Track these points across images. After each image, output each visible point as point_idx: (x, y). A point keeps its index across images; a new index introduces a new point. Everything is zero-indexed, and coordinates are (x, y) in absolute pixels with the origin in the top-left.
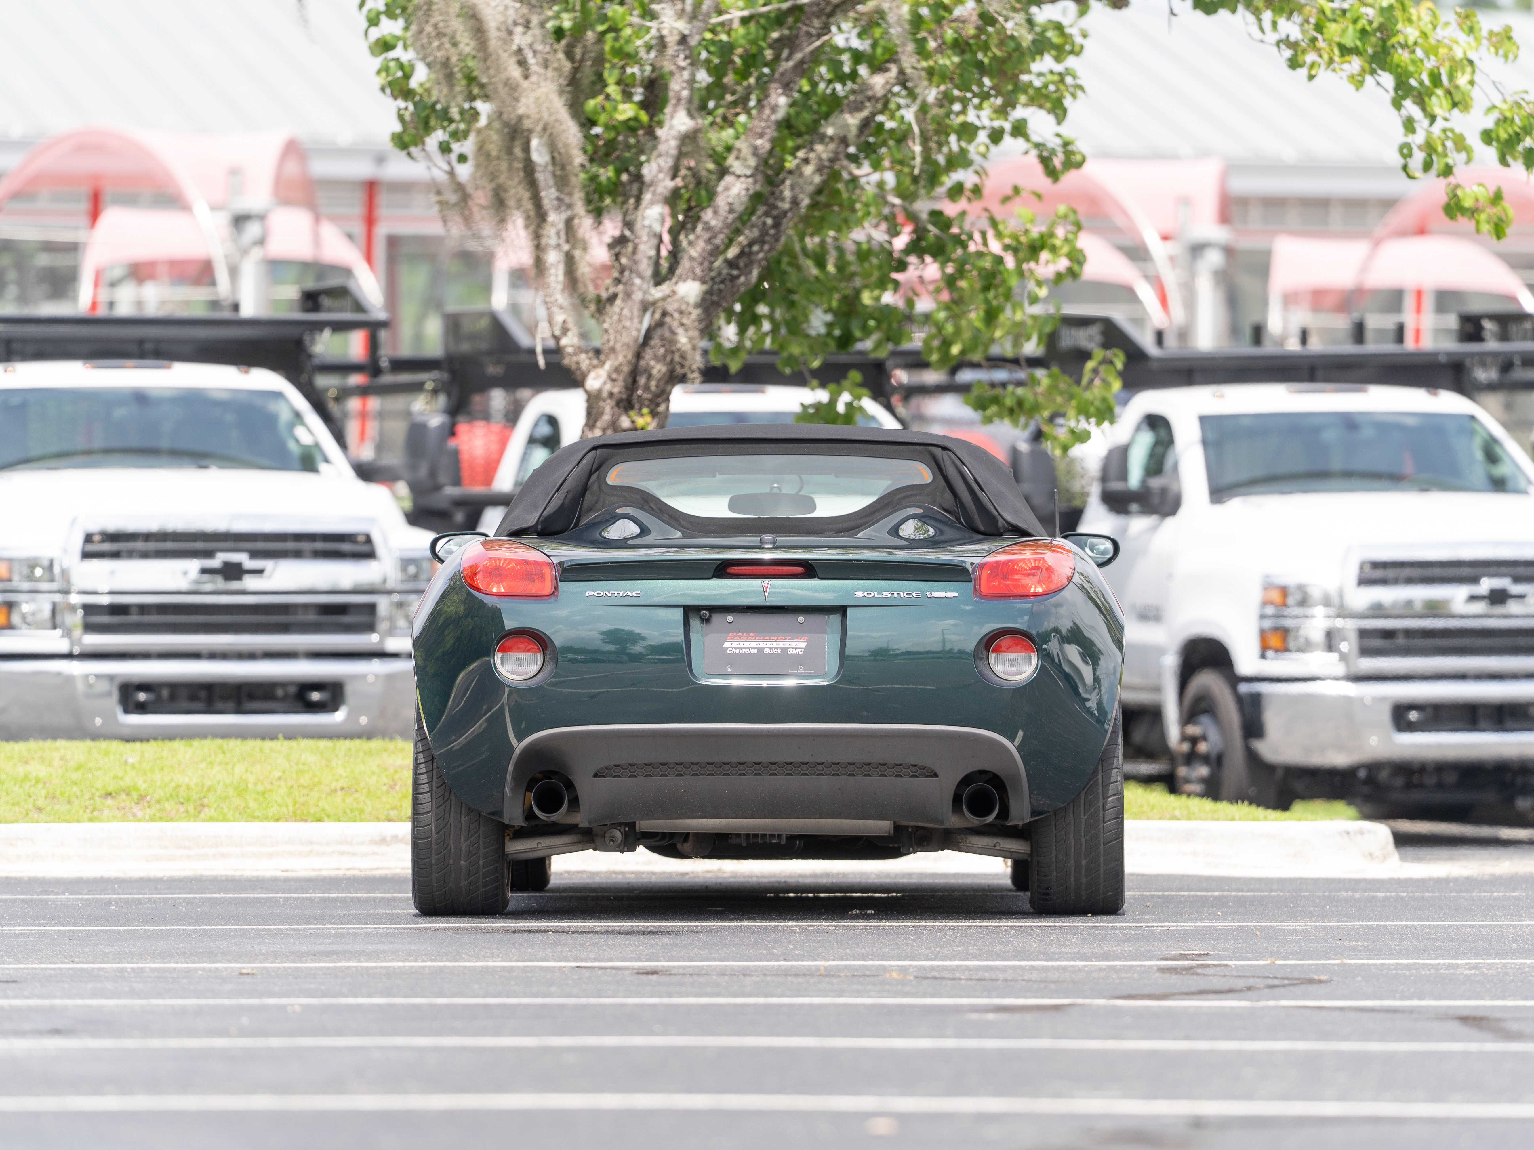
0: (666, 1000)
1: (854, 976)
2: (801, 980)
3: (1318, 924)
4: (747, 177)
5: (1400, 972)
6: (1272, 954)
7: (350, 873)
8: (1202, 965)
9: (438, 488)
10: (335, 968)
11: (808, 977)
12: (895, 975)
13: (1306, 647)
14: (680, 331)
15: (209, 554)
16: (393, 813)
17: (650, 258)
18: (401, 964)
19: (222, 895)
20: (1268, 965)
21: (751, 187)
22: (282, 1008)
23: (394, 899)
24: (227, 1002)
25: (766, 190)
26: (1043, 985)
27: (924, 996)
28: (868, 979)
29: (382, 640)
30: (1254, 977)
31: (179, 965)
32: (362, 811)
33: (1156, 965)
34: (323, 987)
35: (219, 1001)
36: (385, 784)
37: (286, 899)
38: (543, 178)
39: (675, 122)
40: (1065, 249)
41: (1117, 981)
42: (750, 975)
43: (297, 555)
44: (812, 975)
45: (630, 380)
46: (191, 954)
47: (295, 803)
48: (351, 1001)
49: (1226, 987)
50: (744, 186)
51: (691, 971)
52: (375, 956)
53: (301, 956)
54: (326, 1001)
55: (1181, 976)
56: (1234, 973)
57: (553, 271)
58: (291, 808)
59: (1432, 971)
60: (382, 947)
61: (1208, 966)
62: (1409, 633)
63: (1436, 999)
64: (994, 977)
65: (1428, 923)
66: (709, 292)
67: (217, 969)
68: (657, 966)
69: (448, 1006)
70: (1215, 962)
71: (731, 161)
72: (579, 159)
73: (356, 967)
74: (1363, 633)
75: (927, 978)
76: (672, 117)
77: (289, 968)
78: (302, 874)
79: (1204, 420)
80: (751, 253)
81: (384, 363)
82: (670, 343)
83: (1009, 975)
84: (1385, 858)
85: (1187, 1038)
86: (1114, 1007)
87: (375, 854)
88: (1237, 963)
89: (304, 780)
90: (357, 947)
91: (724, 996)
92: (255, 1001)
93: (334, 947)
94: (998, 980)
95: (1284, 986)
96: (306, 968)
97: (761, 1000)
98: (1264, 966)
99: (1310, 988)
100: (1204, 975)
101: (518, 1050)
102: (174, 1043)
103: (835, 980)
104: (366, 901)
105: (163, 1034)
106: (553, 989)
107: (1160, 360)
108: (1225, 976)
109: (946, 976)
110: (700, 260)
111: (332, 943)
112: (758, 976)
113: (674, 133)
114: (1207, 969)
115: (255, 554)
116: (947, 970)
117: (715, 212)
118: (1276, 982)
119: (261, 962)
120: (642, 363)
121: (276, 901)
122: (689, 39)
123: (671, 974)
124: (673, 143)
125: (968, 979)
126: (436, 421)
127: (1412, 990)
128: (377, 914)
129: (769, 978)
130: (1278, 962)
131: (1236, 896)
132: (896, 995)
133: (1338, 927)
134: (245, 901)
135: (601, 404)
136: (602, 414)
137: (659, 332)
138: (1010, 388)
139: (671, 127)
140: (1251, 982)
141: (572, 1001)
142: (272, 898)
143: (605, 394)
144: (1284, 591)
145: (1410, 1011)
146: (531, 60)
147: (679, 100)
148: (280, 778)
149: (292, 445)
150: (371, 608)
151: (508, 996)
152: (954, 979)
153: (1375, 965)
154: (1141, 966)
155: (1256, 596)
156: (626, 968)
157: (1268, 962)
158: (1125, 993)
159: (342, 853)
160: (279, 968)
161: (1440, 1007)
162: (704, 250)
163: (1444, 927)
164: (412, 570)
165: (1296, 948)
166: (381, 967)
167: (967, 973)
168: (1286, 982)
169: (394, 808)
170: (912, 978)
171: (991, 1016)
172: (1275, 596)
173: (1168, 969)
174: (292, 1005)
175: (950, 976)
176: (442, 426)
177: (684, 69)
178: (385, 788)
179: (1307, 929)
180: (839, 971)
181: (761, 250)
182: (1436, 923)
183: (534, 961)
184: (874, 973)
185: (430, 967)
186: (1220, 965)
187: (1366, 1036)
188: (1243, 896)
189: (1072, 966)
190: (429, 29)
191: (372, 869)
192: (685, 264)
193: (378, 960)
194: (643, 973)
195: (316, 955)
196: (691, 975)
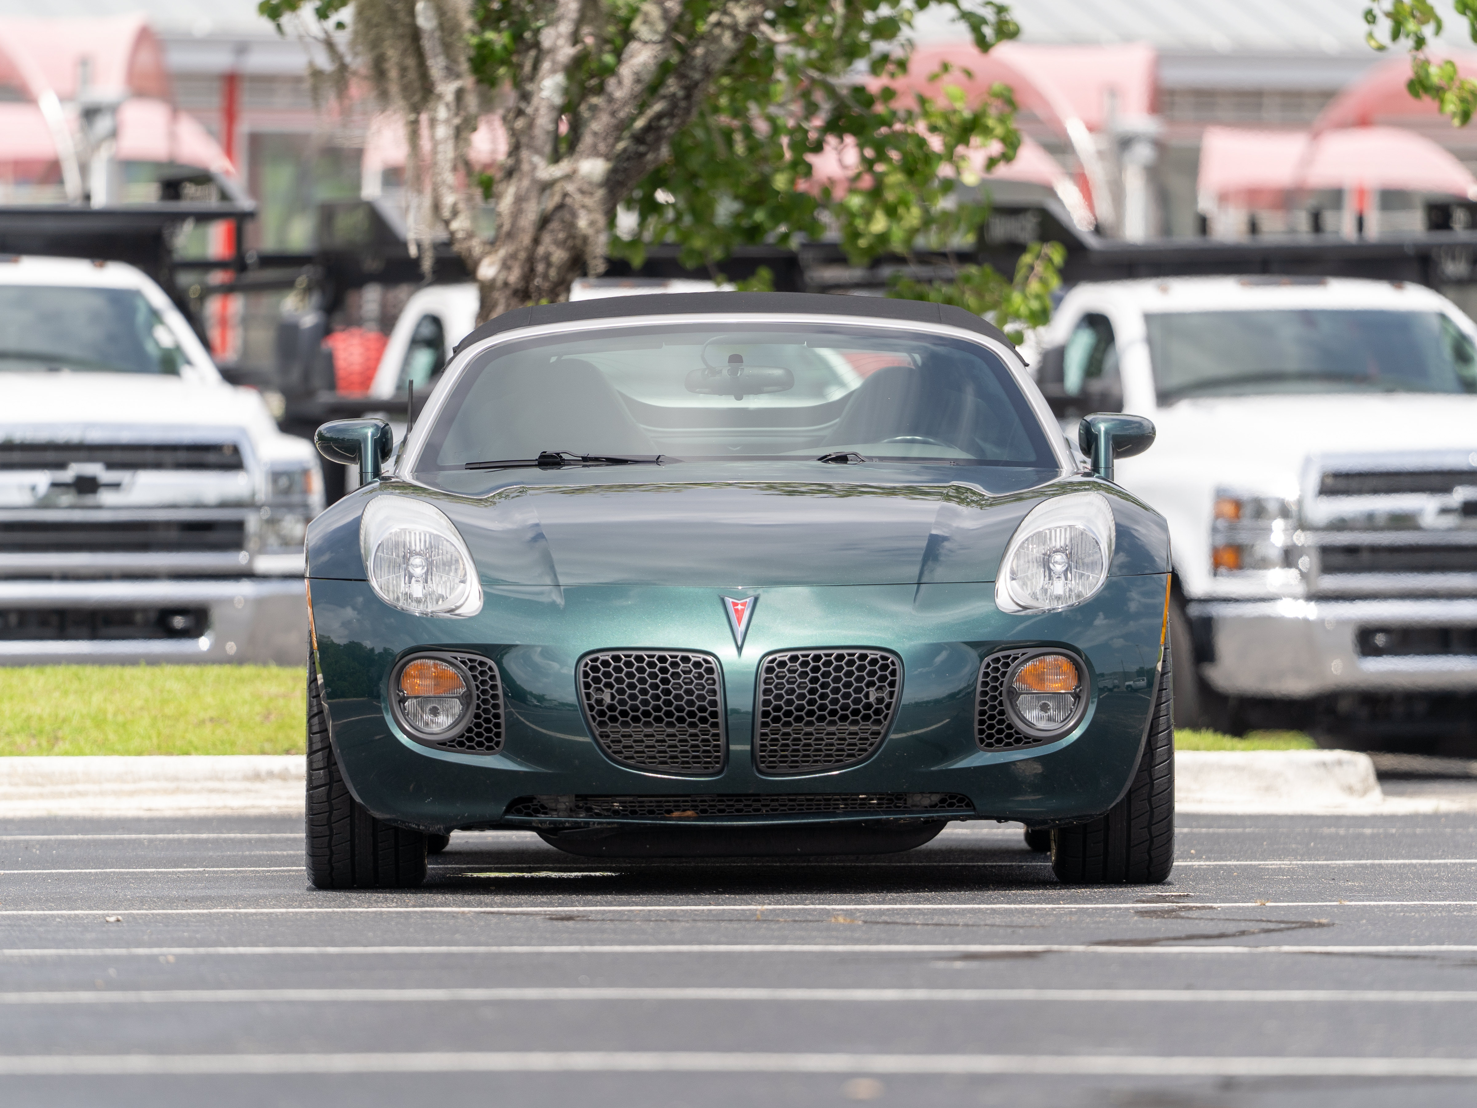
0: (587, 948)
1: (795, 921)
2: (735, 925)
3: (1304, 863)
4: (655, 43)
5: (1407, 914)
6: (1260, 895)
7: (221, 813)
8: (1184, 907)
9: (310, 393)
10: (210, 915)
11: (744, 923)
12: (841, 919)
13: (1263, 564)
14: (582, 213)
15: (61, 466)
16: (268, 746)
17: (548, 133)
18: (284, 910)
19: (80, 836)
20: (1257, 907)
21: (658, 54)
22: (153, 958)
23: (272, 840)
24: (91, 952)
25: (675, 58)
26: (1009, 930)
27: (878, 942)
28: (811, 924)
29: (251, 560)
30: (1245, 920)
31: (35, 912)
32: (233, 744)
33: (1133, 908)
34: (198, 936)
35: (81, 952)
36: (258, 714)
37: (151, 841)
38: (428, 44)
40: (999, 130)
41: (1092, 926)
42: (678, 921)
43: (158, 466)
44: (748, 921)
45: (527, 266)
46: (47, 900)
47: (159, 734)
48: (231, 950)
49: (1216, 932)
50: (651, 54)
51: (610, 916)
52: (255, 901)
53: (171, 902)
54: (202, 950)
55: (1163, 920)
56: (1222, 916)
58: (155, 741)
59: (1444, 914)
60: (262, 892)
61: (1190, 909)
62: (1374, 549)
63: (1455, 944)
64: (952, 922)
65: (1427, 861)
66: (613, 172)
67: (77, 916)
68: (573, 911)
69: (340, 956)
70: (1198, 905)
71: (637, 25)
72: (469, 23)
73: (234, 914)
74: (1326, 551)
75: (878, 923)
77: (158, 915)
78: (168, 813)
79: (1149, 318)
80: (659, 128)
81: (251, 258)
82: (570, 226)
83: (969, 919)
84: (1365, 792)
85: (1189, 987)
86: (1096, 954)
87: (249, 791)
88: (1222, 905)
89: (170, 710)
90: (234, 892)
91: (653, 944)
92: (123, 951)
93: (209, 892)
94: (958, 925)
95: (1281, 930)
96: (177, 914)
97: (696, 948)
98: (1254, 908)
99: (1311, 932)
100: (1188, 918)
101: (429, 1004)
102: (33, 997)
103: (774, 926)
104: (241, 842)
105: (20, 987)
106: (458, 936)
107: (1101, 253)
108: (1212, 919)
109: (898, 921)
110: (604, 135)
111: (205, 888)
112: (687, 921)
114: (1191, 912)
115: (111, 466)
116: (898, 914)
117: (620, 83)
118: (1271, 926)
119: (126, 909)
120: (541, 250)
121: (139, 842)
123: (589, 920)
125: (923, 924)
126: (309, 319)
127: (1427, 934)
128: (254, 856)
129: (700, 924)
130: (1268, 904)
131: (1207, 834)
132: (846, 941)
133: (1328, 866)
134: (105, 842)
135: (496, 295)
136: (495, 305)
137: (559, 215)
138: (937, 284)
140: (1243, 926)
141: (482, 949)
142: (135, 840)
143: (498, 285)
144: (1238, 504)
145: (1432, 957)
148: (142, 709)
149: (150, 348)
150: (239, 526)
151: (408, 945)
152: (908, 924)
153: (1378, 907)
154: (1116, 909)
155: (1206, 509)
156: (537, 914)
157: (1258, 904)
158: (1105, 938)
159: (212, 791)
160: (147, 915)
161: (1464, 952)
162: (608, 125)
163: (1446, 865)
164: (284, 482)
165: (1286, 889)
166: (262, 914)
167: (921, 917)
168: (1282, 926)
169: (270, 740)
170: (860, 923)
171: (959, 965)
172: (1228, 509)
173: (1146, 912)
174: (165, 955)
175: (903, 920)
176: (315, 327)
178: (258, 719)
179: (1293, 869)
180: (778, 915)
181: (671, 124)
182: (1437, 861)
183: (432, 906)
184: (817, 918)
185: (317, 913)
186: (1204, 908)
187: (1391, 985)
188: (1214, 834)
189: (1038, 909)
191: (245, 808)
192: (587, 140)
193: (258, 905)
194: (557, 919)
195: (187, 901)
196: (611, 920)
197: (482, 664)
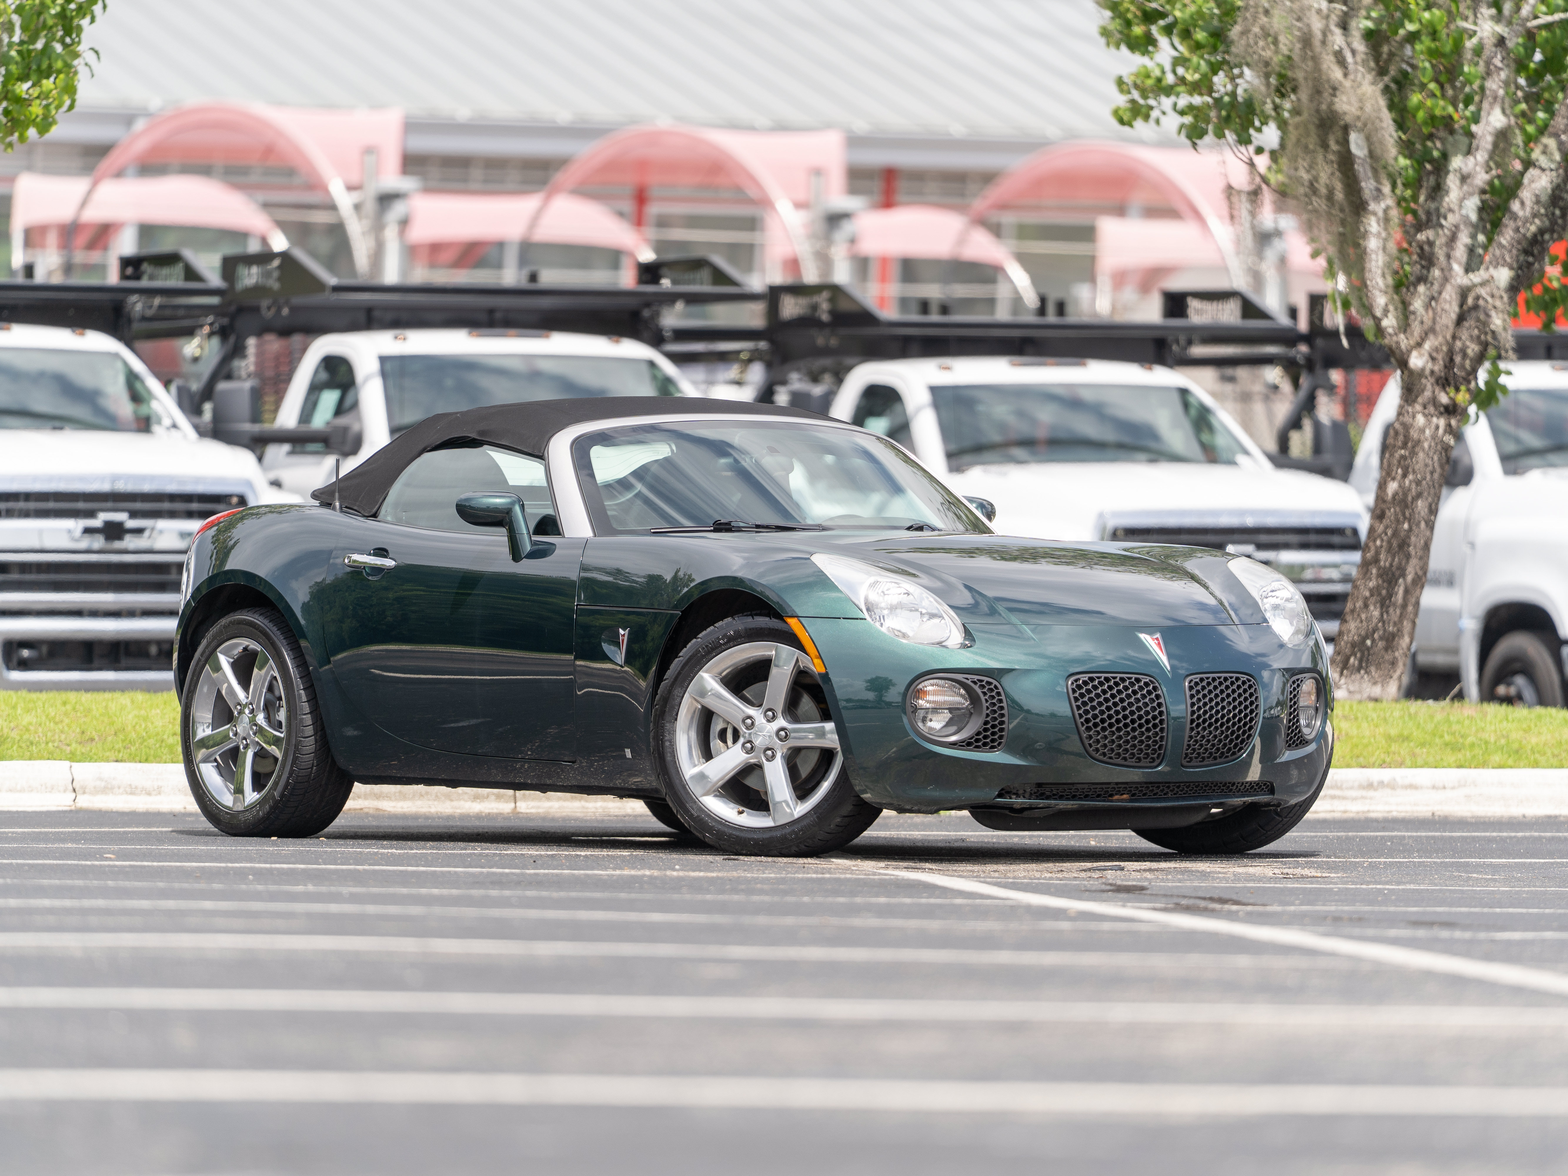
4: (1552, 170)
14: (1493, 313)
17: (1466, 245)
21: (1555, 180)
38: (1362, 169)
39: (1492, 119)
45: (1447, 359)
50: (1548, 179)
57: (1374, 256)
66: (1514, 279)
71: (1537, 155)
76: (1489, 114)
82: (1484, 325)
110: (1509, 247)
113: (1490, 129)
117: (1522, 203)
120: (1459, 344)
122: (1507, 42)
124: (1490, 139)
135: (1424, 381)
136: (1423, 391)
137: (1474, 314)
139: (1488, 123)
143: (1427, 372)
146: (1349, 59)
147: (1495, 98)
162: (1513, 238)
177: (1501, 69)
190: (1256, 29)
197: (989, 683)
